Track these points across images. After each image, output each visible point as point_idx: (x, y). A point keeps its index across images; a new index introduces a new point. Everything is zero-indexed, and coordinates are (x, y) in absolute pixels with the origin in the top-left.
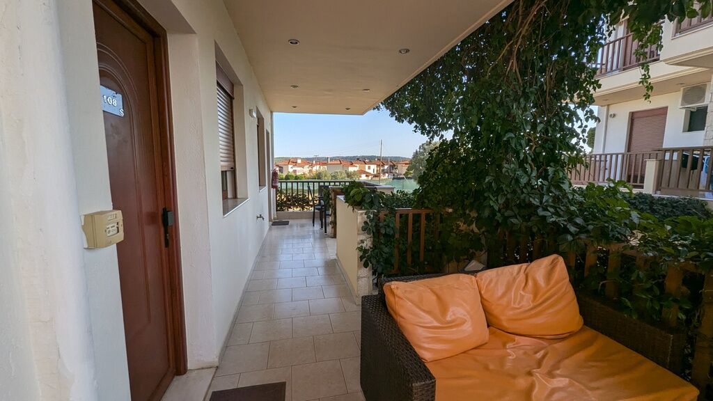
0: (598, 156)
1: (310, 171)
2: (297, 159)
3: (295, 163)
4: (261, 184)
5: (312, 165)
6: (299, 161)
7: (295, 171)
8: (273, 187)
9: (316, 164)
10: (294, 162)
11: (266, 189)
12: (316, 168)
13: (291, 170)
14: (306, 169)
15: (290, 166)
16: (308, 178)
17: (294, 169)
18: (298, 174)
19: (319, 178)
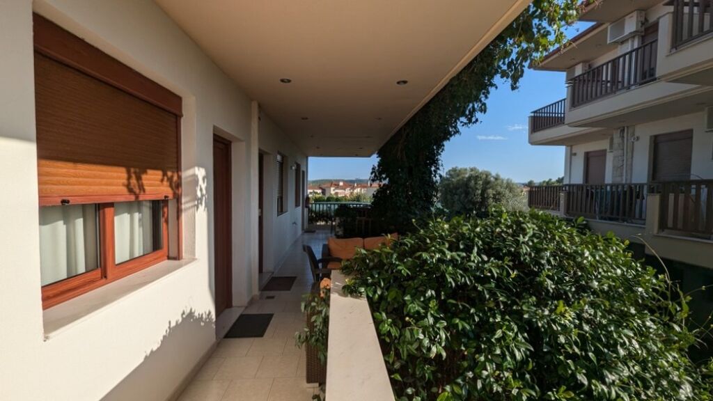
0: (620, 187)
1: (351, 193)
2: (339, 181)
3: (337, 186)
4: (297, 205)
5: (353, 188)
6: (341, 184)
7: (337, 193)
8: (306, 207)
9: (357, 187)
10: (335, 184)
11: (300, 208)
12: (357, 191)
13: (333, 192)
14: (347, 192)
15: (332, 189)
16: (349, 201)
17: (337, 191)
18: (339, 196)
19: (358, 201)
